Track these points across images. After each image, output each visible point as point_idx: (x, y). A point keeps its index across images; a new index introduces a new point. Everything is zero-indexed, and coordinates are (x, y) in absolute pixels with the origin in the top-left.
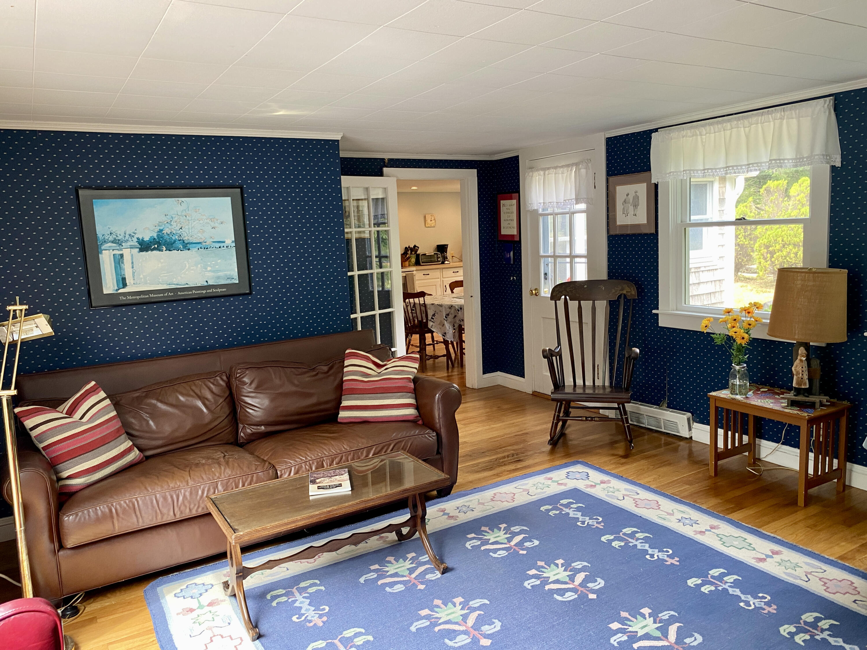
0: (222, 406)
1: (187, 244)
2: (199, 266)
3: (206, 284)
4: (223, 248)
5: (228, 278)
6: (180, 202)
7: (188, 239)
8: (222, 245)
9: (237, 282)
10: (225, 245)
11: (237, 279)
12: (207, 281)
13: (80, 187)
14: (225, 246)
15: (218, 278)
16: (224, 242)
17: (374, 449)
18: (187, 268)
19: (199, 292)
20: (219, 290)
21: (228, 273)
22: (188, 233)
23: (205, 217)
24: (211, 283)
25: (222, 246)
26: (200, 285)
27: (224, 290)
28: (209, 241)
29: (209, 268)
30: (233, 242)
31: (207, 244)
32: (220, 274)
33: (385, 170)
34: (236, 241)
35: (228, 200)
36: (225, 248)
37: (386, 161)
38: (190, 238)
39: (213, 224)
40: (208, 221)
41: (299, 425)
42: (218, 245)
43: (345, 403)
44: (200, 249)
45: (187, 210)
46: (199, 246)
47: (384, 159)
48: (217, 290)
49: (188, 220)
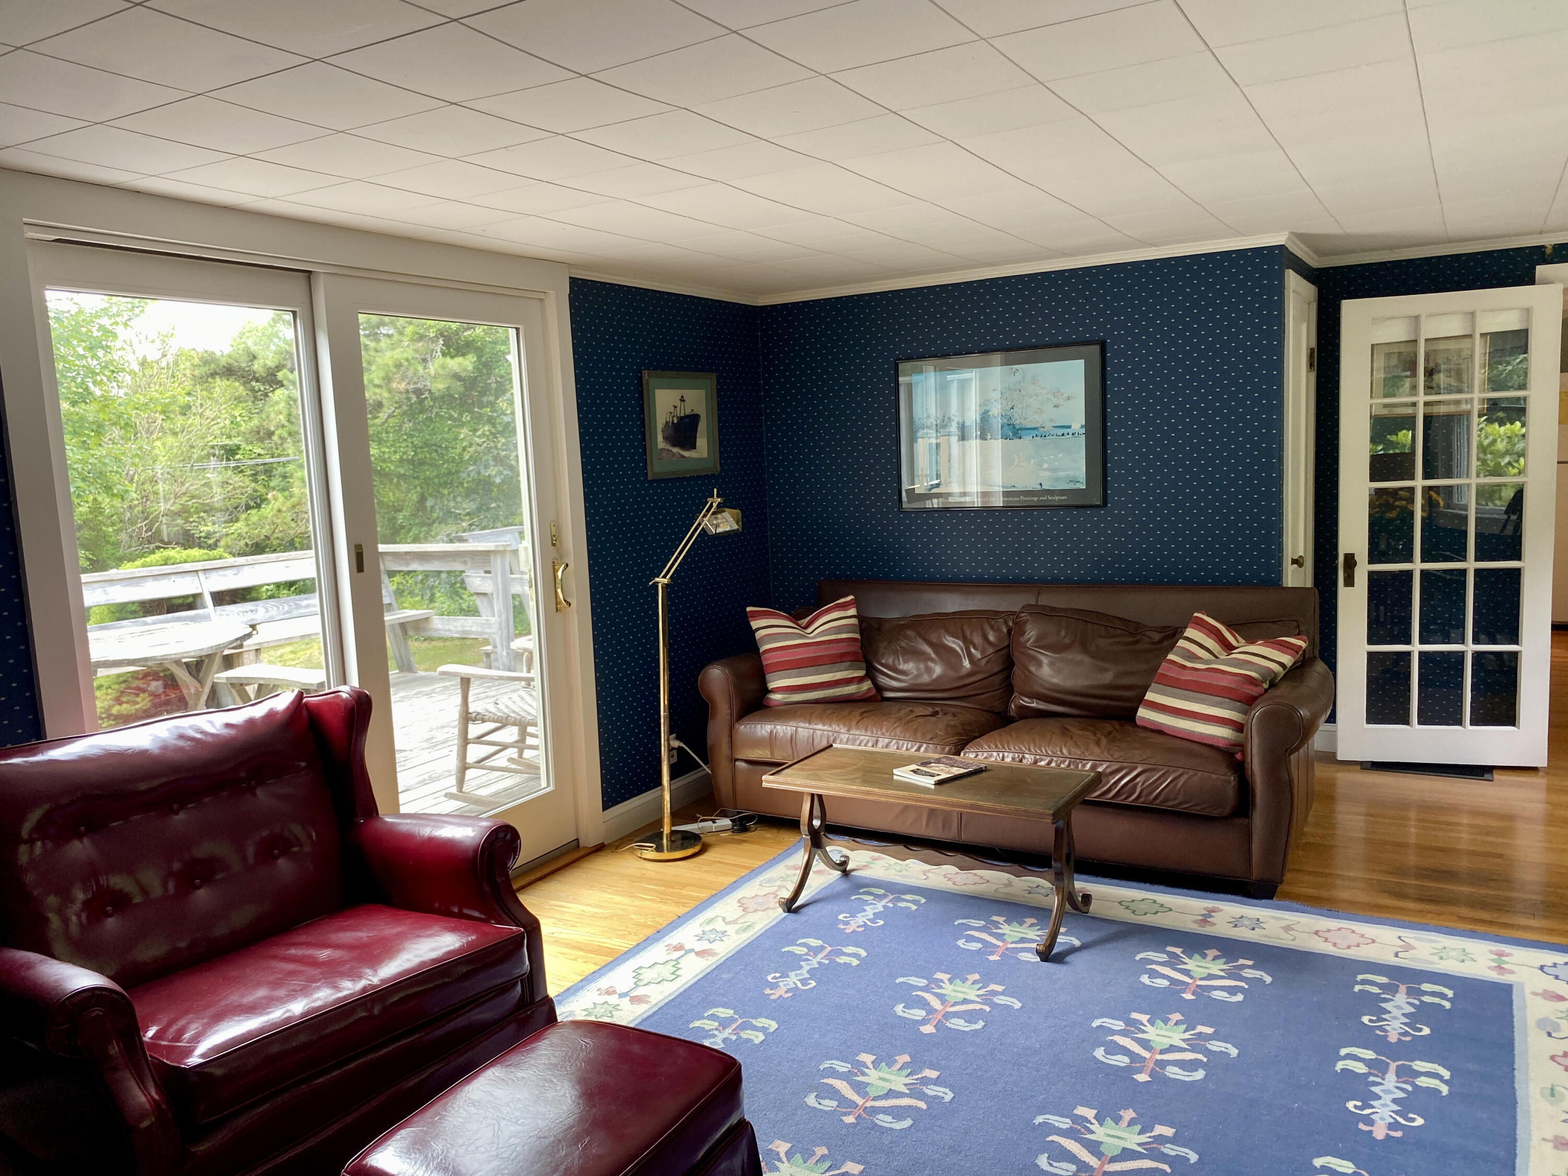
0: (990, 659)
1: (1018, 430)
2: (1032, 461)
3: (1039, 488)
4: (1068, 436)
5: (1071, 481)
6: (1014, 370)
7: (1020, 423)
8: (1065, 431)
9: (1084, 487)
10: (1070, 431)
11: (1085, 483)
12: (1041, 484)
13: (901, 359)
14: (1071, 434)
15: (1057, 479)
16: (1070, 427)
17: (1105, 766)
18: (1016, 463)
19: (1029, 499)
20: (1057, 498)
21: (1071, 473)
22: (1020, 414)
23: (1045, 391)
24: (1046, 486)
25: (1066, 433)
26: (1031, 489)
27: (1064, 498)
28: (1048, 426)
29: (1046, 466)
30: (1082, 427)
31: (1045, 430)
32: (1061, 474)
33: (1541, 270)
34: (1088, 426)
35: (1079, 365)
36: (1070, 435)
37: (1548, 251)
38: (1023, 422)
39: (1055, 401)
40: (1050, 396)
41: (1085, 713)
42: (1060, 432)
43: (1150, 696)
44: (1035, 438)
45: (1022, 382)
46: (1035, 433)
47: (1543, 247)
48: (1053, 498)
49: (1023, 396)
